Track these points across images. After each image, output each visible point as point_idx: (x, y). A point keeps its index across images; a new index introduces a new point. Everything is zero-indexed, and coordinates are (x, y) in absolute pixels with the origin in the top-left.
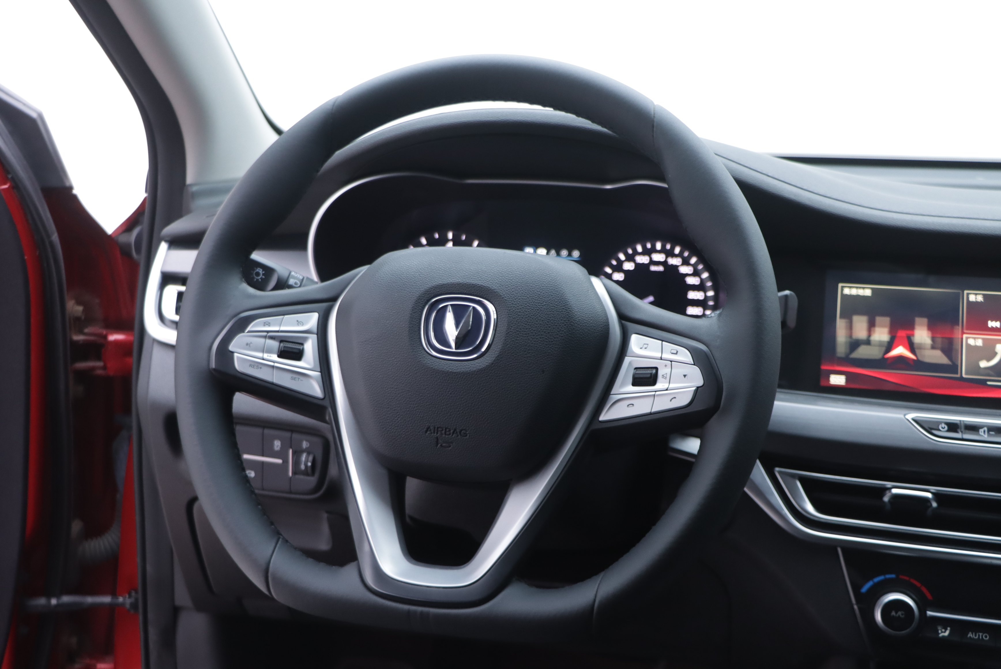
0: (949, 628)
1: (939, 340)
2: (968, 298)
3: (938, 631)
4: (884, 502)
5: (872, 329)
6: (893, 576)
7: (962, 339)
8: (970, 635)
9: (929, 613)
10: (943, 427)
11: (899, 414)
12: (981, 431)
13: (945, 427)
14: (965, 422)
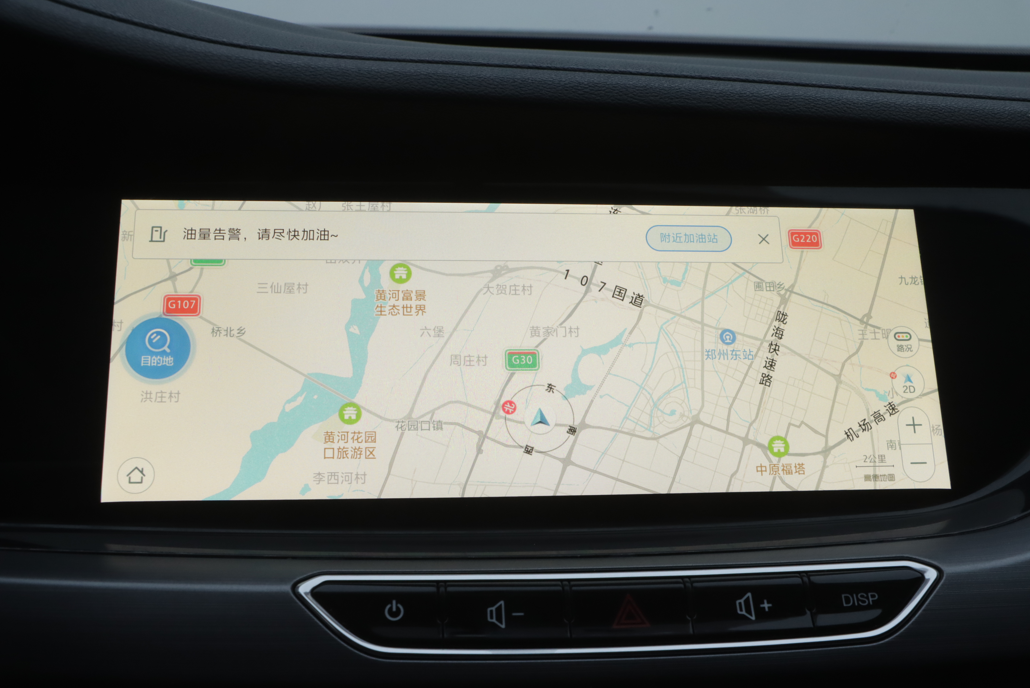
10: (394, 609)
11: (281, 580)
12: (491, 611)
13: (398, 608)
14: (450, 589)
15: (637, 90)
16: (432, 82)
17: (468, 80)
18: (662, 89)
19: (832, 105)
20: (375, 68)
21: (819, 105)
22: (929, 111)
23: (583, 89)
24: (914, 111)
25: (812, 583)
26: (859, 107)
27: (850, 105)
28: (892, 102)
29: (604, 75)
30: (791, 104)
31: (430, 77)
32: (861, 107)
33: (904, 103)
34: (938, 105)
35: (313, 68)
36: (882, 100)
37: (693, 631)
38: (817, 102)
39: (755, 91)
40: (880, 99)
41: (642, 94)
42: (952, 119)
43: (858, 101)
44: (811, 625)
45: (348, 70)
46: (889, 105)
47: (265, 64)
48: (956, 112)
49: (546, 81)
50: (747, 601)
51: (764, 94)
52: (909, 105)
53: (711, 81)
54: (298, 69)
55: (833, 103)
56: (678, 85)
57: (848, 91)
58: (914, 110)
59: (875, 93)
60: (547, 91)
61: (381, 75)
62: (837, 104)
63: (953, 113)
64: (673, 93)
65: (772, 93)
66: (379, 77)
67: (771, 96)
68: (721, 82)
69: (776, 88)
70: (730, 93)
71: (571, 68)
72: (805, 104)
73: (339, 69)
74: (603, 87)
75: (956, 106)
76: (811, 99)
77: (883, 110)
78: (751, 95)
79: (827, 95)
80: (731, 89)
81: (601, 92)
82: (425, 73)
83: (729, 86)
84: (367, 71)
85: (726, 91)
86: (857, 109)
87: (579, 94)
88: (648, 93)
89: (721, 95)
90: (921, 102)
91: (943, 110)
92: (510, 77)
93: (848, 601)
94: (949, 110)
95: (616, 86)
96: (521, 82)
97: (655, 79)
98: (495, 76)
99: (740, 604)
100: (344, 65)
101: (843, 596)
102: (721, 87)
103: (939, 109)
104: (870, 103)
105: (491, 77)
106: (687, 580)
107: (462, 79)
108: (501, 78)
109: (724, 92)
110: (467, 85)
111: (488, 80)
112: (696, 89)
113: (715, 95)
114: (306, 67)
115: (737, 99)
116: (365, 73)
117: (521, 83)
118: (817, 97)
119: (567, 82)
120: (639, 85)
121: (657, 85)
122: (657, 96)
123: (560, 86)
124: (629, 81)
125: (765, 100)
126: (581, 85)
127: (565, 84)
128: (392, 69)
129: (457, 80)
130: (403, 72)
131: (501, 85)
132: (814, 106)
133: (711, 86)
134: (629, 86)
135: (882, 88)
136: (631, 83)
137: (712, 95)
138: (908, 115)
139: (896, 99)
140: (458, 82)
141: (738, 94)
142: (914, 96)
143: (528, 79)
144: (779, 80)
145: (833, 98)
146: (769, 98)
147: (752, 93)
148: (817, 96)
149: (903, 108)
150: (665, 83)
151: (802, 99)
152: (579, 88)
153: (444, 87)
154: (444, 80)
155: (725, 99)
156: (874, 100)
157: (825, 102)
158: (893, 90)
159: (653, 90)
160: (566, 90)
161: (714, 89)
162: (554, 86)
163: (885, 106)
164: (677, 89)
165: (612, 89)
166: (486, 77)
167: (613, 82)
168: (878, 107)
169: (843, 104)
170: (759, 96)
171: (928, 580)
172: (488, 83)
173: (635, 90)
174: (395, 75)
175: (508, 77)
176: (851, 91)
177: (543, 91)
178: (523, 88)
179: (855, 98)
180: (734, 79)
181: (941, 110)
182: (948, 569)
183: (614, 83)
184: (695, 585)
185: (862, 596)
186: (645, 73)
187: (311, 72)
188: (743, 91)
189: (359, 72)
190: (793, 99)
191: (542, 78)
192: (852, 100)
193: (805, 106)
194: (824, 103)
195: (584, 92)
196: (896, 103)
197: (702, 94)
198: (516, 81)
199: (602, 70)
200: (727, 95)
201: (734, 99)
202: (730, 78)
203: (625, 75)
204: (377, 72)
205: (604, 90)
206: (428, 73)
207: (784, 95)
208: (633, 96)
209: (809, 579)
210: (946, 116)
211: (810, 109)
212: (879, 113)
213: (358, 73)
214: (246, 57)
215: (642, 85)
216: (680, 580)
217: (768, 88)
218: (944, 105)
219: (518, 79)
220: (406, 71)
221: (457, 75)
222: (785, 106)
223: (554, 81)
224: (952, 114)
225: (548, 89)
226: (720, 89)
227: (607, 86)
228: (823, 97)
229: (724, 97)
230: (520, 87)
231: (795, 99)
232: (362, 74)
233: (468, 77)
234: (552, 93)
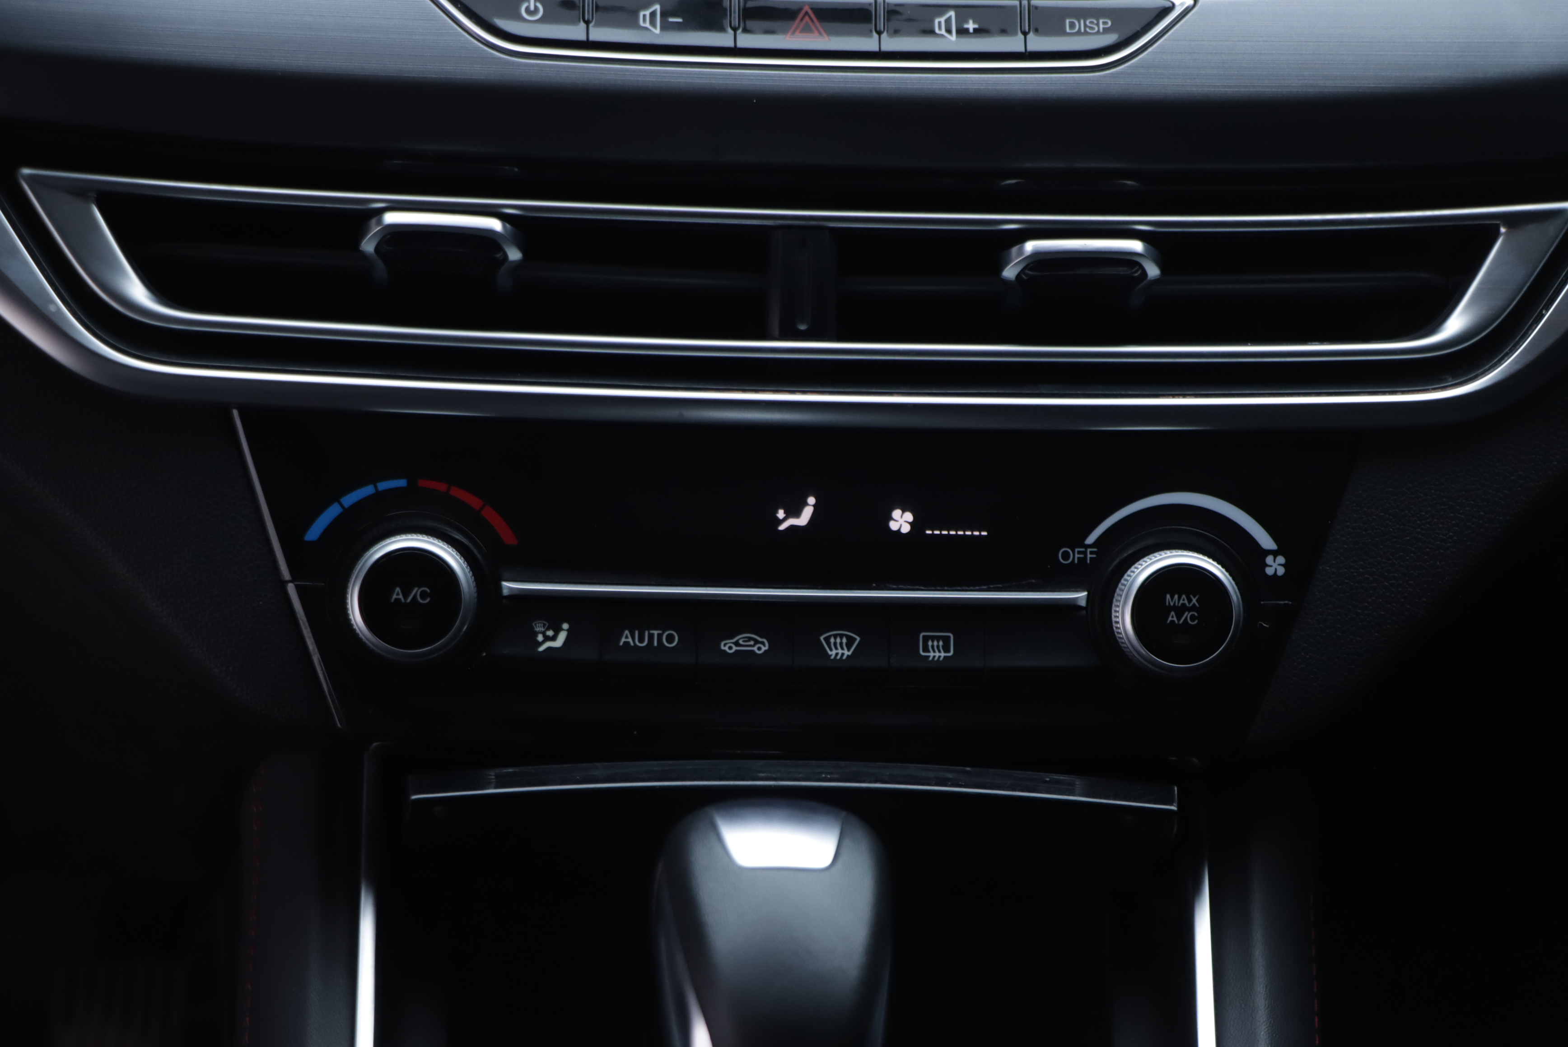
0: (565, 626)
3: (536, 634)
4: (364, 256)
6: (401, 483)
8: (626, 638)
9: (509, 586)
10: (532, 8)
12: (644, 15)
13: (536, 8)
37: (881, 49)
44: (1021, 49)
50: (948, 20)
93: (1072, 25)
99: (940, 22)
101: (1067, 21)
171: (1180, 5)
185: (1091, 22)
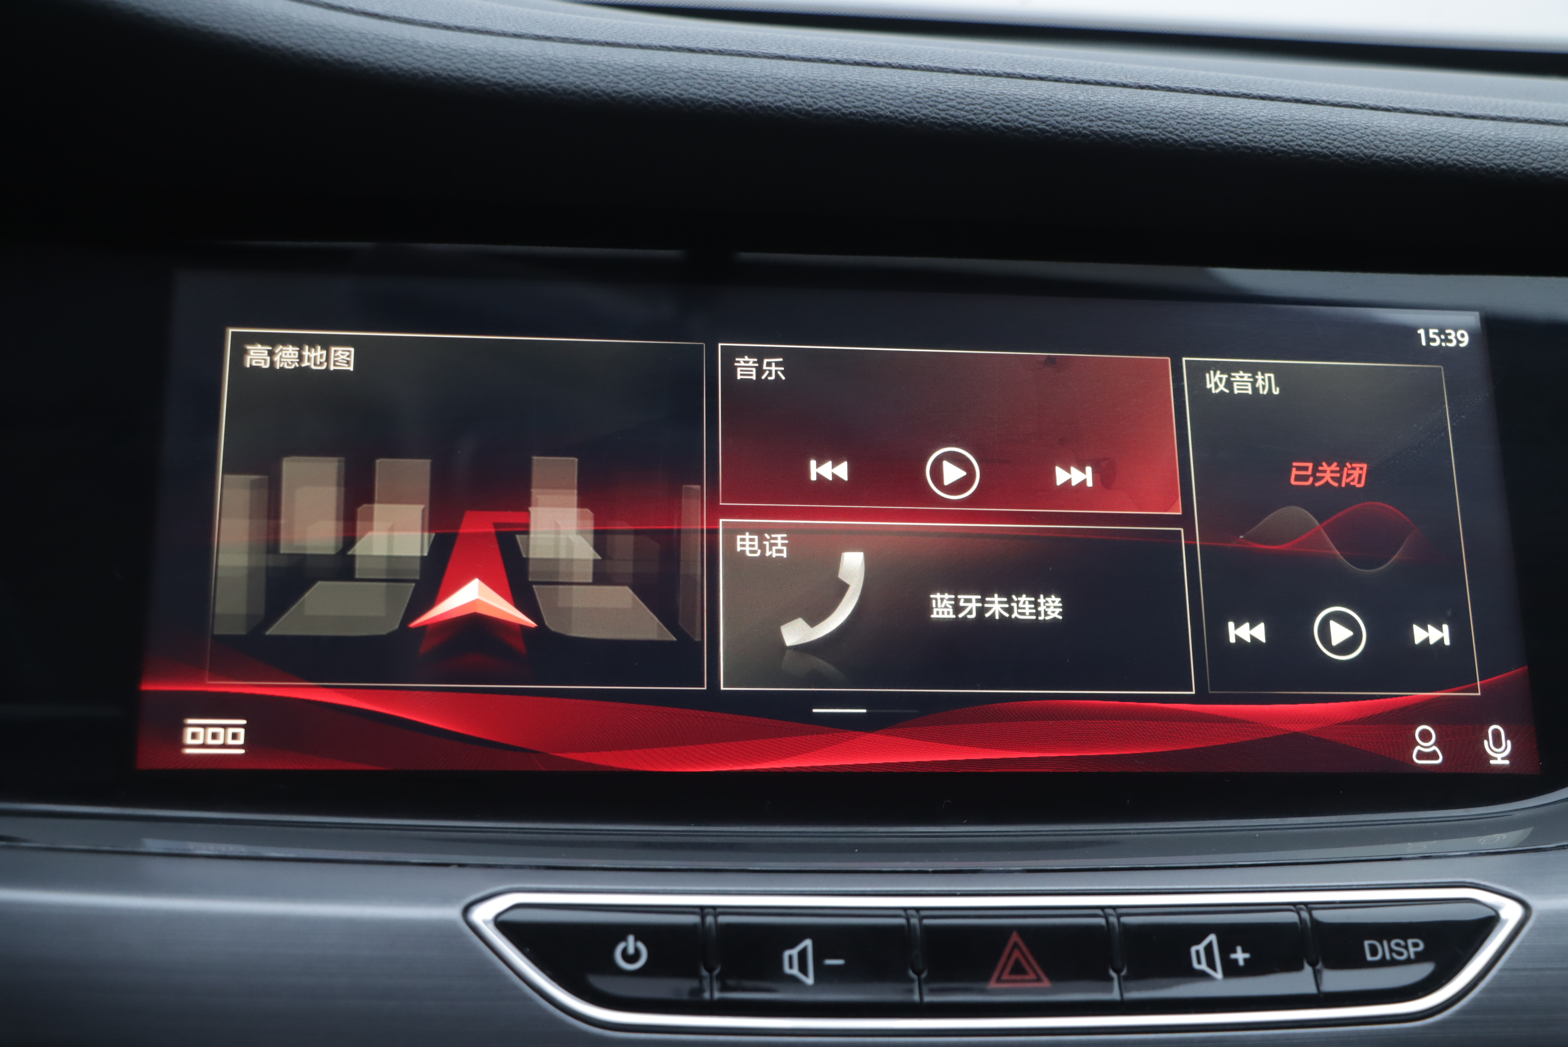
1: (624, 545)
2: (730, 370)
5: (362, 510)
7: (713, 533)
10: (631, 951)
11: (445, 900)
12: (791, 957)
13: (637, 950)
14: (723, 919)
15: (1036, 105)
16: (699, 83)
17: (757, 82)
18: (1075, 104)
19: (1354, 136)
20: (605, 60)
21: (1334, 135)
22: (1516, 149)
23: (946, 102)
24: (1489, 148)
25: (1315, 923)
26: (1399, 140)
27: (1385, 136)
28: (1454, 132)
29: (980, 79)
30: (1287, 134)
31: (695, 77)
32: (1403, 141)
33: (1475, 134)
34: (1531, 139)
35: (501, 56)
36: (1438, 129)
37: (1121, 995)
38: (1330, 131)
39: (1228, 111)
40: (1433, 127)
41: (1043, 112)
42: (1553, 163)
43: (1398, 130)
44: (1311, 989)
45: (559, 62)
46: (1449, 137)
47: (423, 48)
48: (1560, 151)
49: (885, 86)
50: (1209, 949)
51: (1242, 116)
52: (1483, 138)
53: (1154, 92)
54: (477, 57)
55: (1356, 133)
56: (1101, 99)
57: (1380, 113)
58: (1492, 147)
59: (1426, 117)
60: (887, 104)
61: (613, 71)
62: (1363, 135)
63: (1555, 154)
64: (1093, 112)
65: (1256, 114)
66: (612, 75)
67: (1254, 119)
68: (1171, 93)
69: (1262, 106)
70: (1188, 114)
71: (925, 66)
72: (1310, 134)
73: (545, 59)
74: (979, 99)
75: (1561, 141)
76: (1320, 125)
77: (1440, 146)
78: (1221, 117)
79: (1348, 119)
80: (1189, 106)
81: (976, 106)
82: (687, 70)
83: (1186, 101)
84: (592, 63)
85: (1181, 110)
86: (1397, 143)
87: (939, 110)
88: (1051, 111)
89: (1172, 115)
90: (1503, 134)
91: (1539, 148)
92: (827, 79)
93: (1374, 952)
94: (1549, 148)
95: (998, 97)
96: (844, 87)
97: (1064, 88)
98: (802, 77)
99: (1198, 952)
100: (552, 52)
101: (1367, 943)
102: (1173, 103)
103: (1532, 145)
104: (1418, 134)
105: (795, 79)
106: (1111, 911)
107: (747, 81)
108: (810, 81)
109: (1177, 112)
110: (756, 90)
111: (791, 83)
112: (1131, 105)
113: (1163, 115)
114: (490, 55)
115: (1199, 123)
116: (587, 67)
117: (844, 90)
118: (1330, 122)
119: (919, 89)
120: (1038, 97)
121: (1067, 98)
122: (1068, 116)
123: (908, 96)
124: (1021, 89)
125: (1243, 126)
126: (943, 95)
127: (917, 92)
128: (632, 61)
129: (739, 82)
130: (650, 66)
131: (812, 92)
132: (1326, 137)
133: (1155, 100)
134: (1021, 98)
135: (1437, 109)
136: (1025, 93)
137: (1158, 116)
138: (1480, 155)
139: (1461, 128)
140: (742, 85)
141: (1201, 115)
142: (1491, 123)
143: (856, 83)
144: (1266, 93)
145: (1357, 125)
146: (1251, 123)
147: (1223, 113)
148: (1330, 120)
149: (1472, 144)
150: (1082, 94)
151: (1306, 124)
152: (940, 100)
153: (717, 93)
154: (719, 81)
155: (1178, 123)
156: (1425, 130)
157: (1344, 131)
158: (1455, 112)
159: (1061, 106)
160: (918, 102)
161: (1161, 105)
162: (899, 94)
163: (1443, 139)
164: (1100, 105)
165: (994, 103)
166: (787, 78)
167: (995, 91)
168: (1432, 142)
169: (1373, 134)
170: (1236, 118)
171: (1506, 921)
172: (791, 89)
173: (1031, 105)
174: (637, 72)
175: (822, 78)
176: (1386, 113)
177: (881, 104)
178: (847, 97)
179: (1394, 125)
180: (1192, 90)
181: (1535, 148)
182: (1539, 904)
183: (996, 93)
184: (1124, 920)
185: (1398, 945)
186: (1047, 77)
187: (498, 63)
188: (1208, 110)
189: (578, 64)
190: (1290, 125)
191: (878, 82)
192: (1388, 129)
193: (1311, 137)
194: (1342, 133)
195: (948, 106)
196: (1461, 135)
197: (1141, 114)
198: (836, 86)
199: (975, 70)
200: (1183, 116)
201: (1195, 123)
202: (1186, 88)
203: (1014, 80)
204: (607, 66)
205: (981, 104)
206: (692, 69)
207: (1276, 119)
208: (1028, 114)
209: (1311, 915)
210: (1544, 158)
211: (1319, 142)
212: (1432, 151)
213: (575, 66)
214: (390, 36)
215: (1042, 97)
216: (1099, 912)
217: (1249, 106)
218: (1541, 139)
219: (839, 83)
220: (655, 65)
221: (738, 73)
222: (1277, 136)
223: (899, 86)
224: (1553, 155)
225: (888, 99)
226: (1170, 106)
227: (986, 98)
228: (1340, 123)
229: (1177, 119)
230: (843, 96)
231: (1295, 124)
232: (582, 68)
233: (757, 78)
234: (895, 106)
